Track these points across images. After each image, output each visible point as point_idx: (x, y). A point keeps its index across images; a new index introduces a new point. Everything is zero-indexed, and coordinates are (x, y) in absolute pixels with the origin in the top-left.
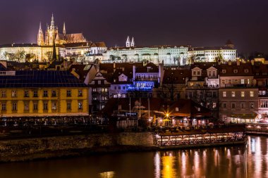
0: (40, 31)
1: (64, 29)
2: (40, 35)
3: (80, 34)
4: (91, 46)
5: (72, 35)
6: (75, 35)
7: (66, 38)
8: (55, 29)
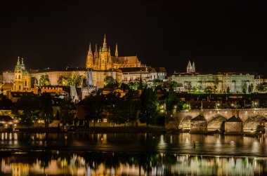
0: (90, 53)
1: (117, 51)
2: (89, 57)
3: (135, 58)
4: (150, 71)
5: (125, 58)
6: (129, 58)
7: (118, 61)
8: (108, 51)
